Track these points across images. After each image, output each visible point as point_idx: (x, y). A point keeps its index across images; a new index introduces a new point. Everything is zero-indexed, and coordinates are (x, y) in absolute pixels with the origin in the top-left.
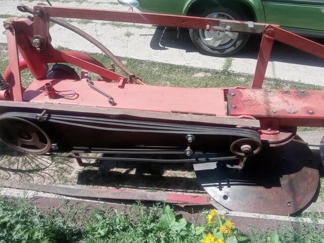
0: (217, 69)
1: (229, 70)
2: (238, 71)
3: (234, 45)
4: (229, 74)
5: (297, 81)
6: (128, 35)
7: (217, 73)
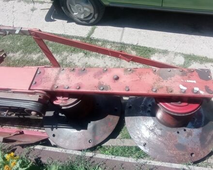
0: (83, 36)
1: (91, 36)
2: (97, 38)
3: (94, 17)
4: (91, 40)
5: (135, 44)
6: (33, 10)
7: (84, 39)
